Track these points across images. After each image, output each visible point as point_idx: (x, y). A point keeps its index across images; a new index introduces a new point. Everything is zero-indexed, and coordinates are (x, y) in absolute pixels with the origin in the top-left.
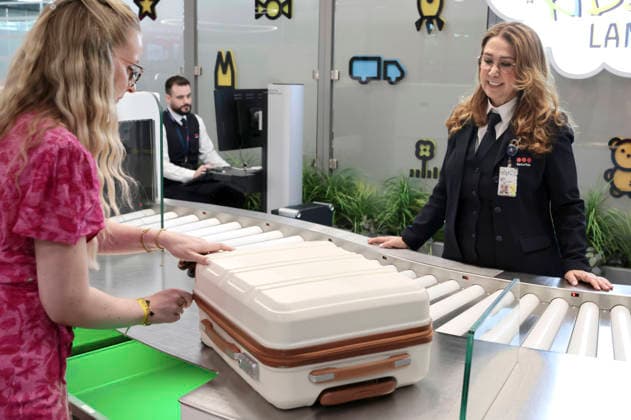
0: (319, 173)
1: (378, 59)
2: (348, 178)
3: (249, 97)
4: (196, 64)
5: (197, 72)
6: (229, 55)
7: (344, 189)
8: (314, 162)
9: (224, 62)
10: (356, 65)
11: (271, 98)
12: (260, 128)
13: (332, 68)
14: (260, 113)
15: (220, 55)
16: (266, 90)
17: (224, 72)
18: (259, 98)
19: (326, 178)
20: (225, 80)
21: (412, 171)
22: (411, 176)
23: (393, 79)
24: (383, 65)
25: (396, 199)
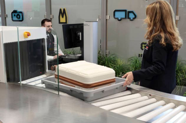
0: (102, 56)
1: (125, 11)
2: (113, 58)
3: (76, 27)
4: (51, 14)
5: (51, 17)
6: (64, 10)
7: (112, 62)
8: (99, 52)
9: (63, 13)
10: (116, 13)
12: (81, 39)
13: (107, 15)
14: (80, 34)
15: (61, 10)
16: (83, 24)
17: (63, 17)
18: (80, 27)
19: (105, 58)
20: (63, 20)
21: (139, 55)
22: (139, 56)
23: (132, 19)
24: (127, 13)
25: (134, 66)
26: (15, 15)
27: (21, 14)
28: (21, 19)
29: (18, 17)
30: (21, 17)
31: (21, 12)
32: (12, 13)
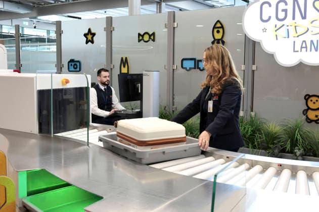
0: (167, 112)
1: (194, 59)
3: (135, 77)
4: (111, 63)
5: (112, 67)
6: (126, 58)
8: (165, 107)
9: (124, 62)
10: (185, 62)
11: (144, 78)
12: (140, 92)
13: (173, 64)
14: (140, 85)
16: (142, 74)
17: (124, 67)
18: (139, 78)
19: (171, 115)
20: (124, 70)
23: (202, 69)
24: (197, 62)
26: (71, 65)
27: (78, 64)
28: (78, 69)
29: (75, 67)
30: (78, 67)
31: (78, 61)
32: (69, 62)
